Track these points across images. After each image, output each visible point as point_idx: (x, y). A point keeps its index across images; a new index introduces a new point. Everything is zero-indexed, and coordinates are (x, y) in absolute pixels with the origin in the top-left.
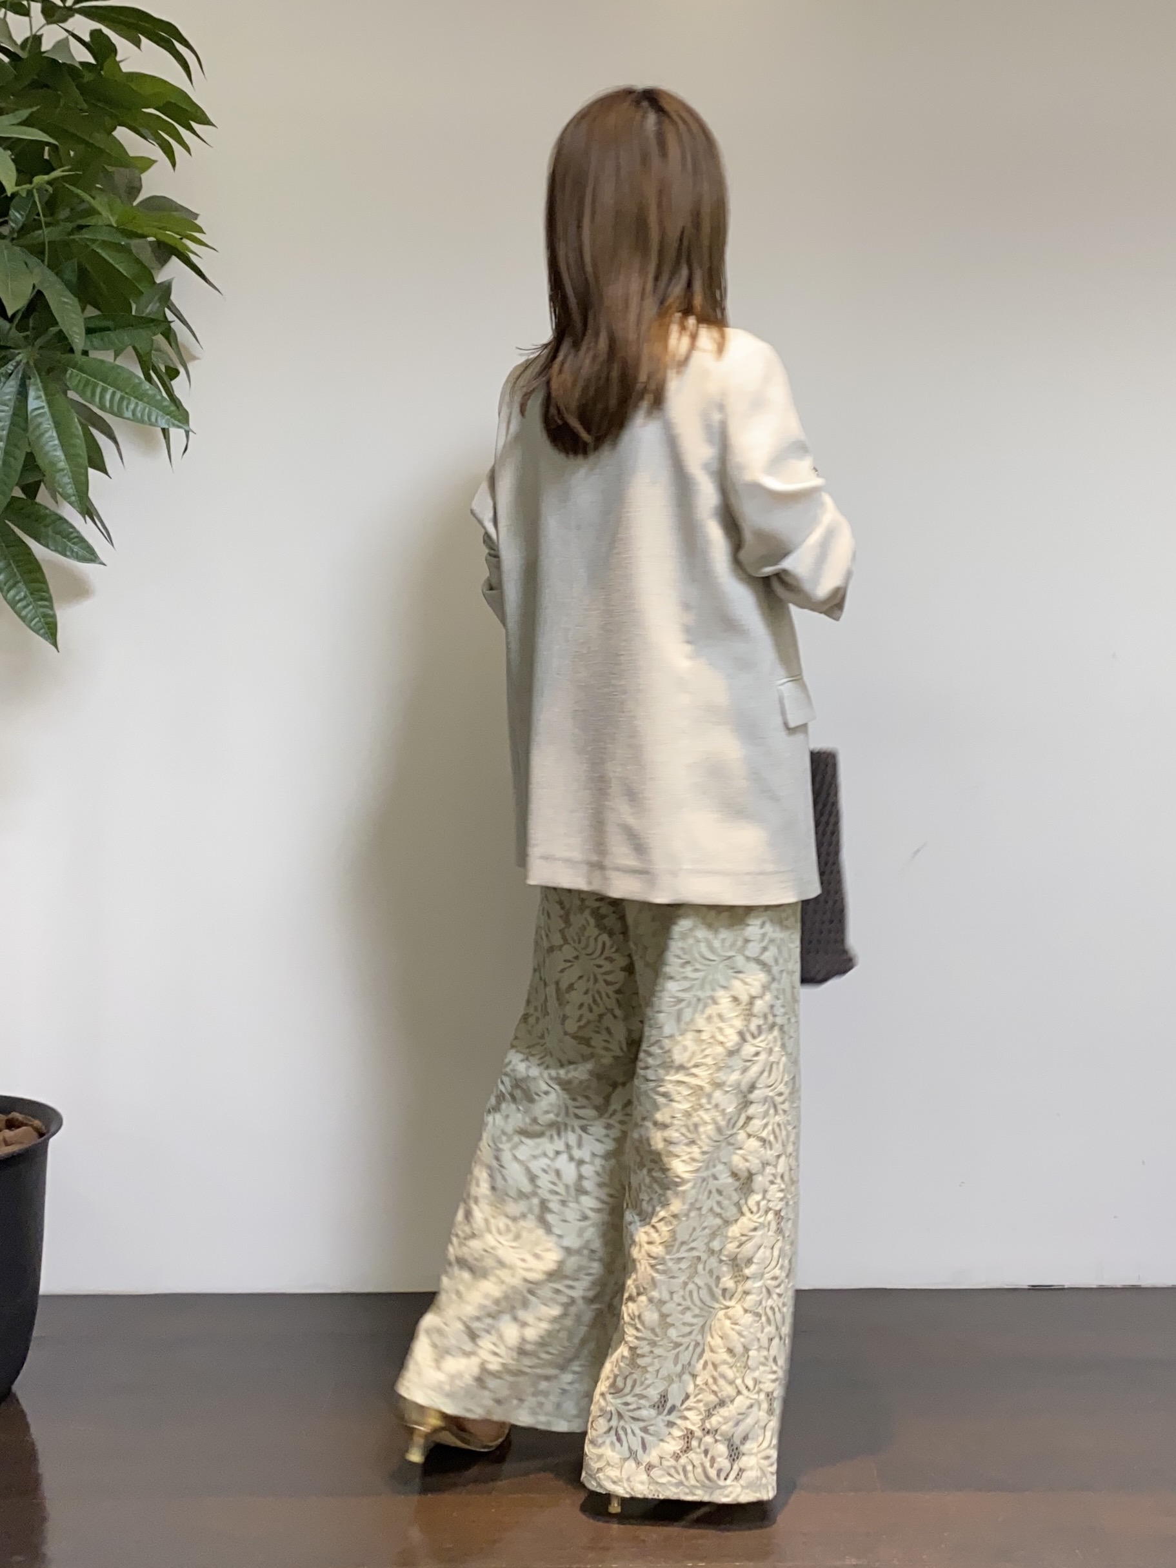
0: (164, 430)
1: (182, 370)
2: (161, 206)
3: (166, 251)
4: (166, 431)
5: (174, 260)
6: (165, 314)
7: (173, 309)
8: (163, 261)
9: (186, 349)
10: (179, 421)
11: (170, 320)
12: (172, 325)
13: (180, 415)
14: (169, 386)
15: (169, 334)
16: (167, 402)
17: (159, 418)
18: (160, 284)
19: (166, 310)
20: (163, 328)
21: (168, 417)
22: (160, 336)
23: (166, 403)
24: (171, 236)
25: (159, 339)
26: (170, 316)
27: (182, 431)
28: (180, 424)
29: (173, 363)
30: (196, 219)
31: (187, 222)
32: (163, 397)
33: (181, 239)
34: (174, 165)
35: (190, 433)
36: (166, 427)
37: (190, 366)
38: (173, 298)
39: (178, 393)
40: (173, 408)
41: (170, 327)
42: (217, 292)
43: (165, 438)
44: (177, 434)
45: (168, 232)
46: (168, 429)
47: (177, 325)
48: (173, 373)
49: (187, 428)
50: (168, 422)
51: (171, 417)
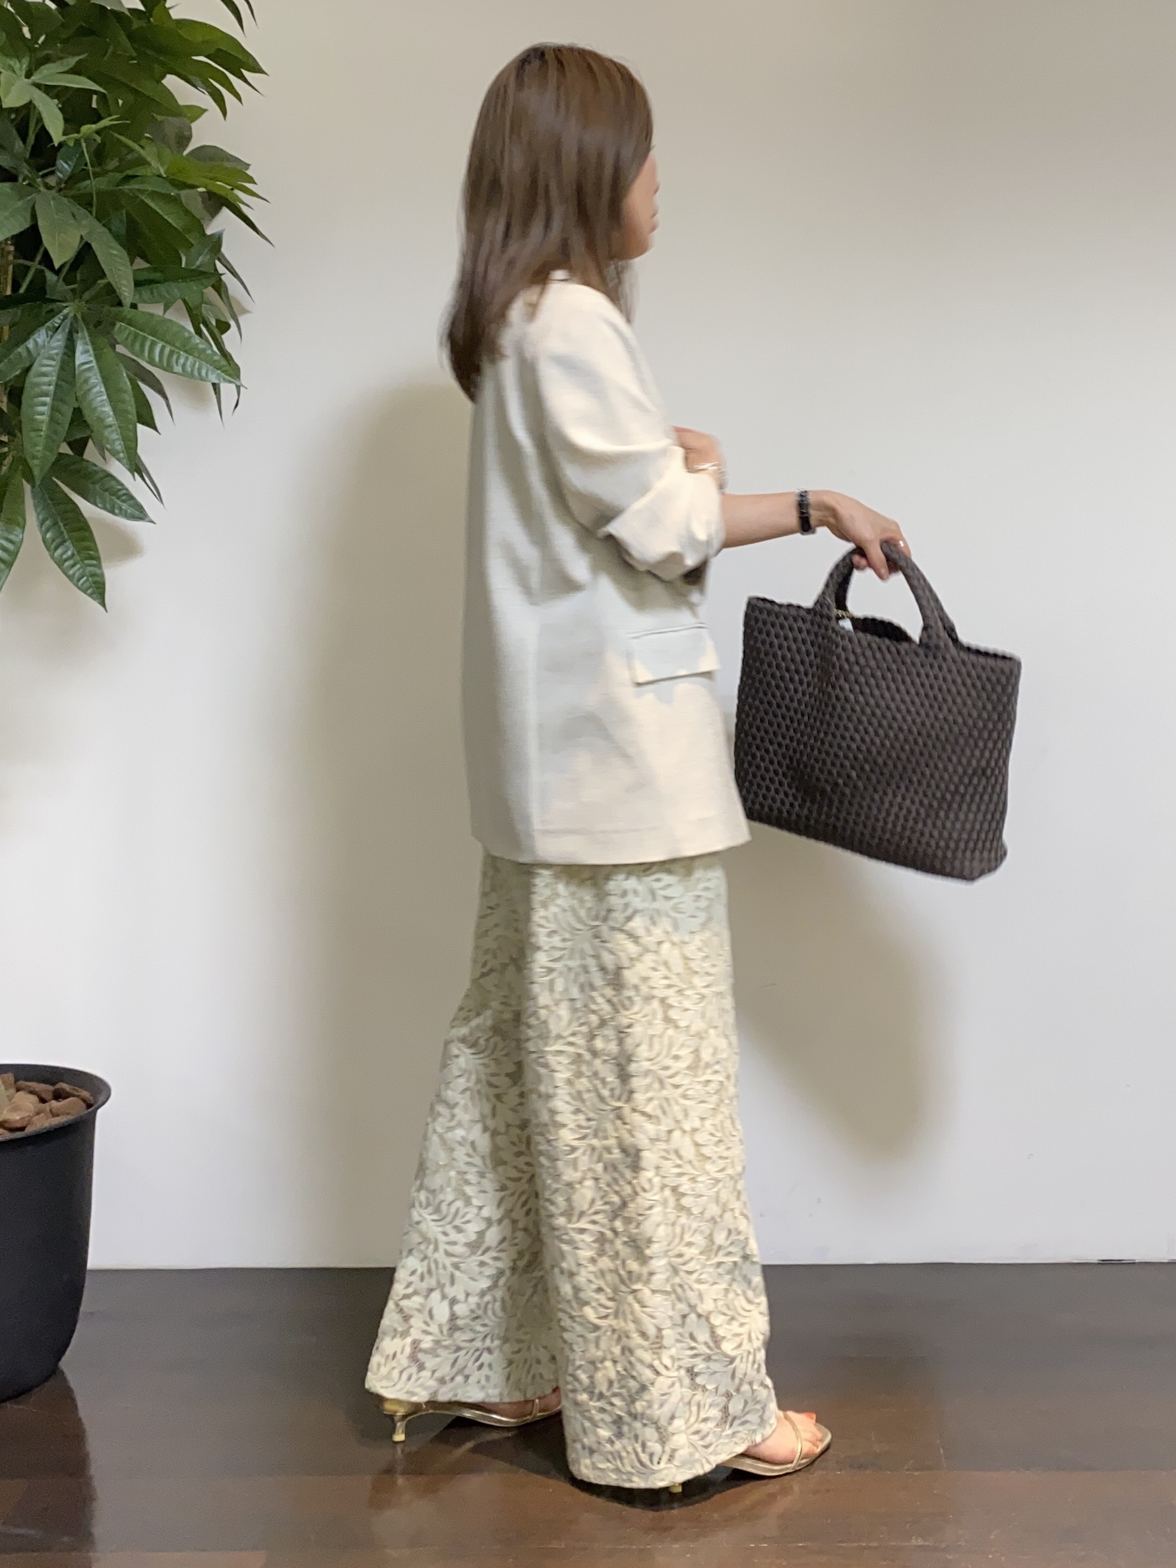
0: (214, 385)
1: (232, 323)
2: (212, 156)
3: (217, 202)
4: (217, 386)
5: (226, 212)
6: (215, 264)
7: (223, 260)
8: (214, 212)
9: (239, 304)
10: (230, 375)
11: (220, 272)
12: (223, 277)
13: (231, 370)
14: (220, 340)
15: (220, 287)
16: (218, 357)
17: (209, 373)
18: (212, 235)
19: (217, 262)
20: (213, 281)
21: (219, 372)
22: (210, 288)
23: (216, 358)
24: (221, 186)
25: (210, 292)
26: (221, 268)
27: (234, 386)
28: (231, 379)
29: (225, 317)
30: (247, 169)
31: (237, 172)
32: (213, 351)
33: (232, 189)
34: (224, 113)
35: (242, 389)
36: (216, 381)
37: (241, 319)
38: (223, 250)
39: (229, 347)
40: (224, 362)
41: (221, 280)
42: (269, 244)
43: (216, 394)
44: (227, 389)
45: (218, 183)
46: (219, 384)
47: (227, 278)
48: (224, 327)
49: (238, 384)
50: (218, 377)
51: (223, 372)
